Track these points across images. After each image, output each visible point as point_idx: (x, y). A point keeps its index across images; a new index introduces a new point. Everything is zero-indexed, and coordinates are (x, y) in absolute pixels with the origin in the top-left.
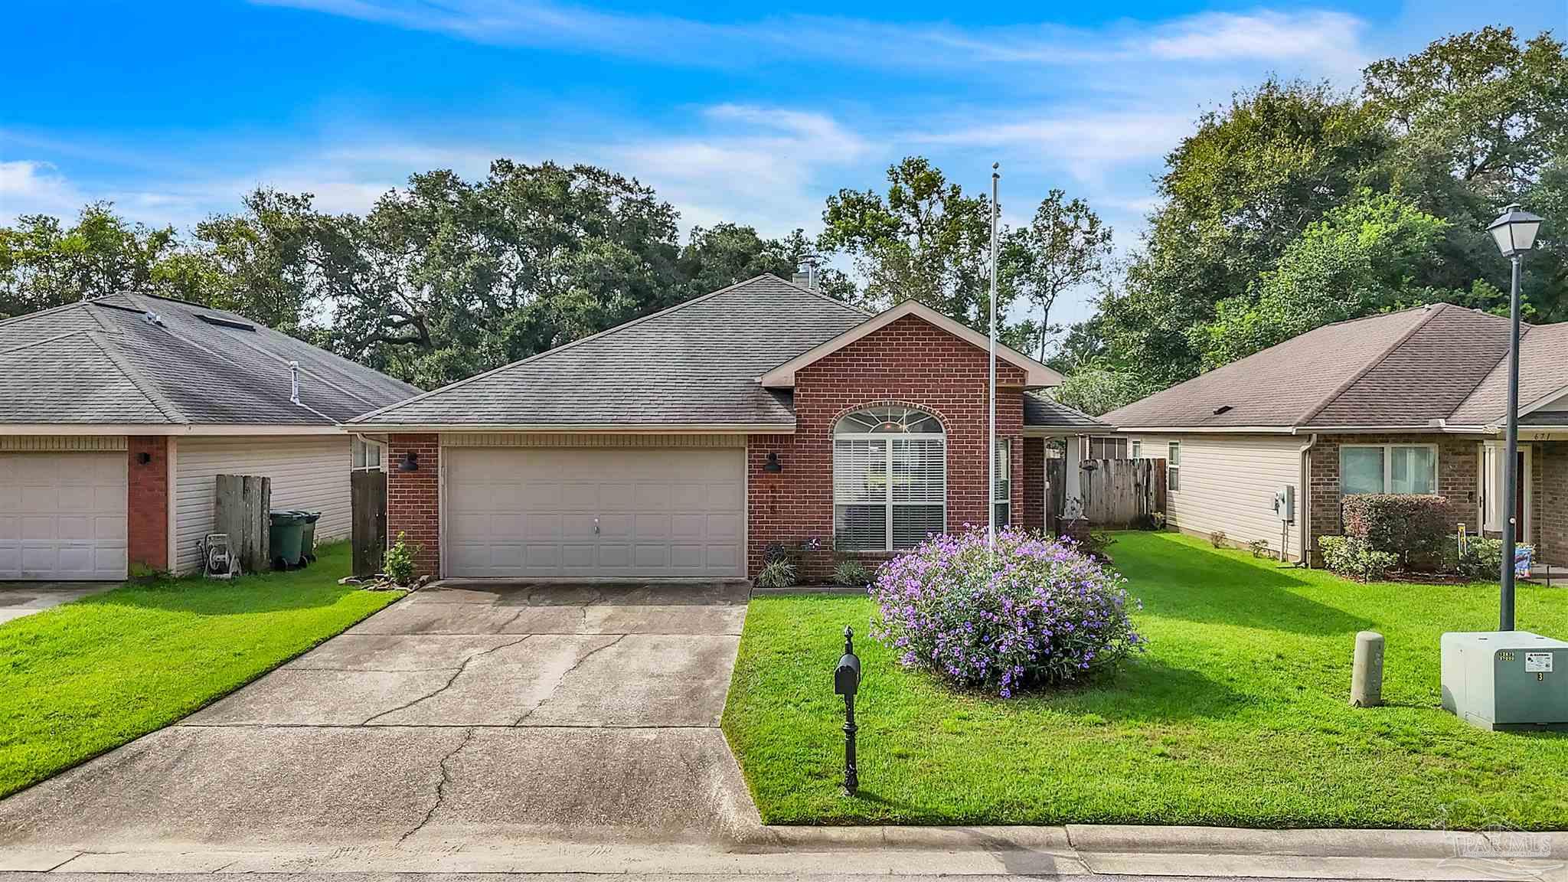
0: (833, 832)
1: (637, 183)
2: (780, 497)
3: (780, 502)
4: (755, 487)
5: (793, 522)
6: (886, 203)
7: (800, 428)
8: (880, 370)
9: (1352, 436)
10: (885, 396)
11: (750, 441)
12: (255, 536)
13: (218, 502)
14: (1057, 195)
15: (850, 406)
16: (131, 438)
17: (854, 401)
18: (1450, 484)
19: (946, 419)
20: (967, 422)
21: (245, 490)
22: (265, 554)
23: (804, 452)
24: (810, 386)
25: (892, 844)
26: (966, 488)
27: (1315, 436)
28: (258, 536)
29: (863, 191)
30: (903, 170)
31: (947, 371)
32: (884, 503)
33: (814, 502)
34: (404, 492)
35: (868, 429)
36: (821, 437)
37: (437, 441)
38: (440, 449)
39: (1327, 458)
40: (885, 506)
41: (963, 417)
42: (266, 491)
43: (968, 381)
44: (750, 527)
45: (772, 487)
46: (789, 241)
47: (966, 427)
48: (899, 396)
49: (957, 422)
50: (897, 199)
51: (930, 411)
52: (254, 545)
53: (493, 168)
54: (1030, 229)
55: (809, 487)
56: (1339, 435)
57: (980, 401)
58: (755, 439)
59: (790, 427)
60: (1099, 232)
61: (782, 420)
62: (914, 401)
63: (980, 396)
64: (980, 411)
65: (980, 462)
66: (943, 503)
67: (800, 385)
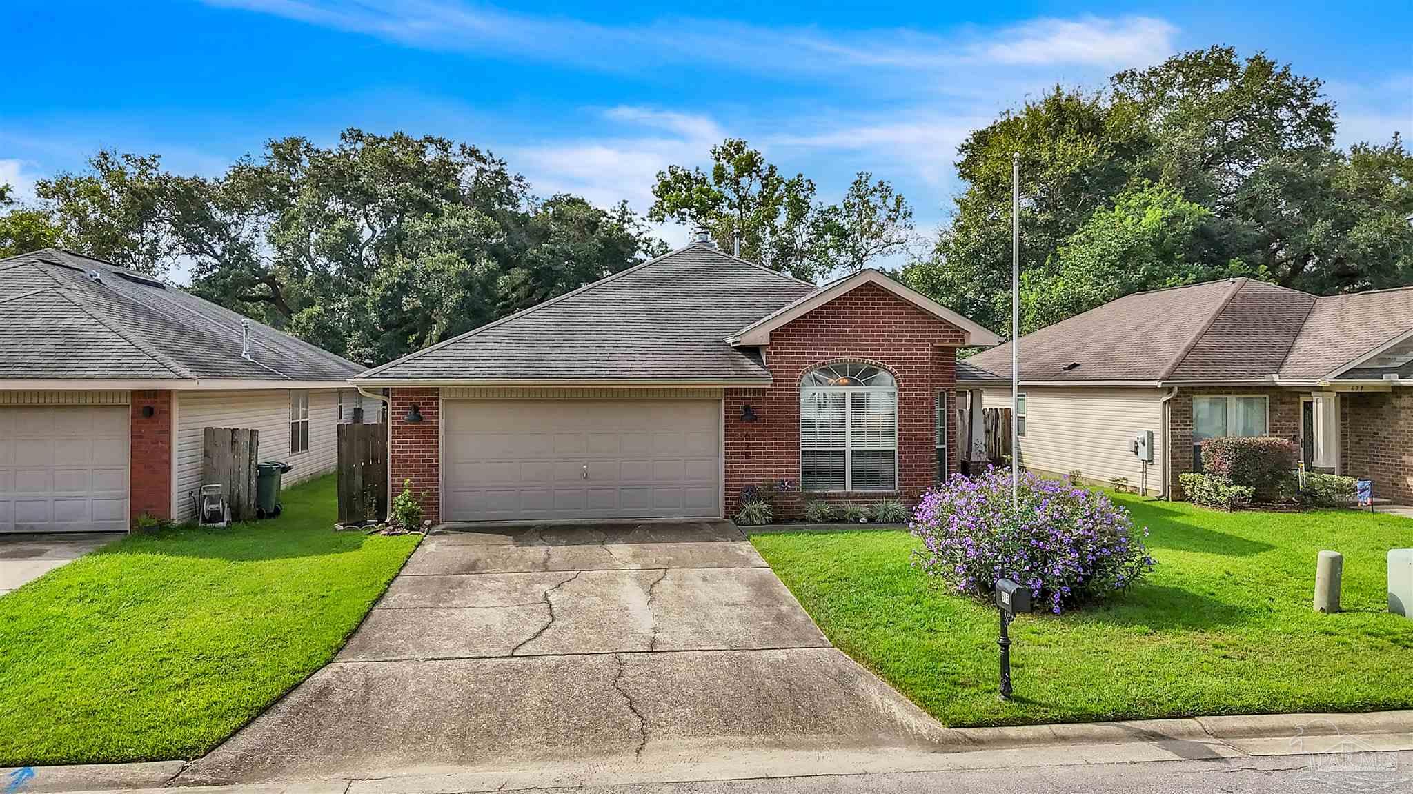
0: (1011, 732)
1: (491, 155)
2: (753, 444)
3: (754, 449)
4: (731, 435)
5: (765, 467)
7: (773, 382)
8: (841, 331)
9: (1203, 388)
10: (845, 354)
11: (726, 394)
12: (243, 487)
13: (206, 454)
14: (864, 176)
15: (814, 362)
16: (135, 393)
17: (818, 358)
18: (1279, 428)
20: (917, 376)
21: (233, 442)
22: (252, 503)
23: (775, 403)
24: (780, 344)
25: (1064, 739)
26: (914, 435)
27: (1176, 388)
28: (245, 486)
29: (689, 168)
30: (725, 150)
31: (898, 331)
32: (843, 449)
33: (783, 449)
34: (407, 442)
35: (828, 383)
36: (790, 390)
37: (438, 395)
38: (440, 402)
39: (1183, 407)
41: (912, 372)
42: (254, 443)
43: (917, 341)
44: (726, 471)
45: (746, 435)
46: (615, 211)
47: (916, 381)
48: (857, 353)
49: (907, 377)
50: (720, 175)
51: (884, 367)
52: (242, 495)
53: (343, 136)
54: (840, 206)
55: (778, 435)
56: (1193, 388)
57: (927, 358)
58: (731, 392)
61: (757, 375)
62: (870, 358)
63: (927, 354)
64: (927, 367)
65: (927, 412)
66: (895, 448)
67: (772, 344)
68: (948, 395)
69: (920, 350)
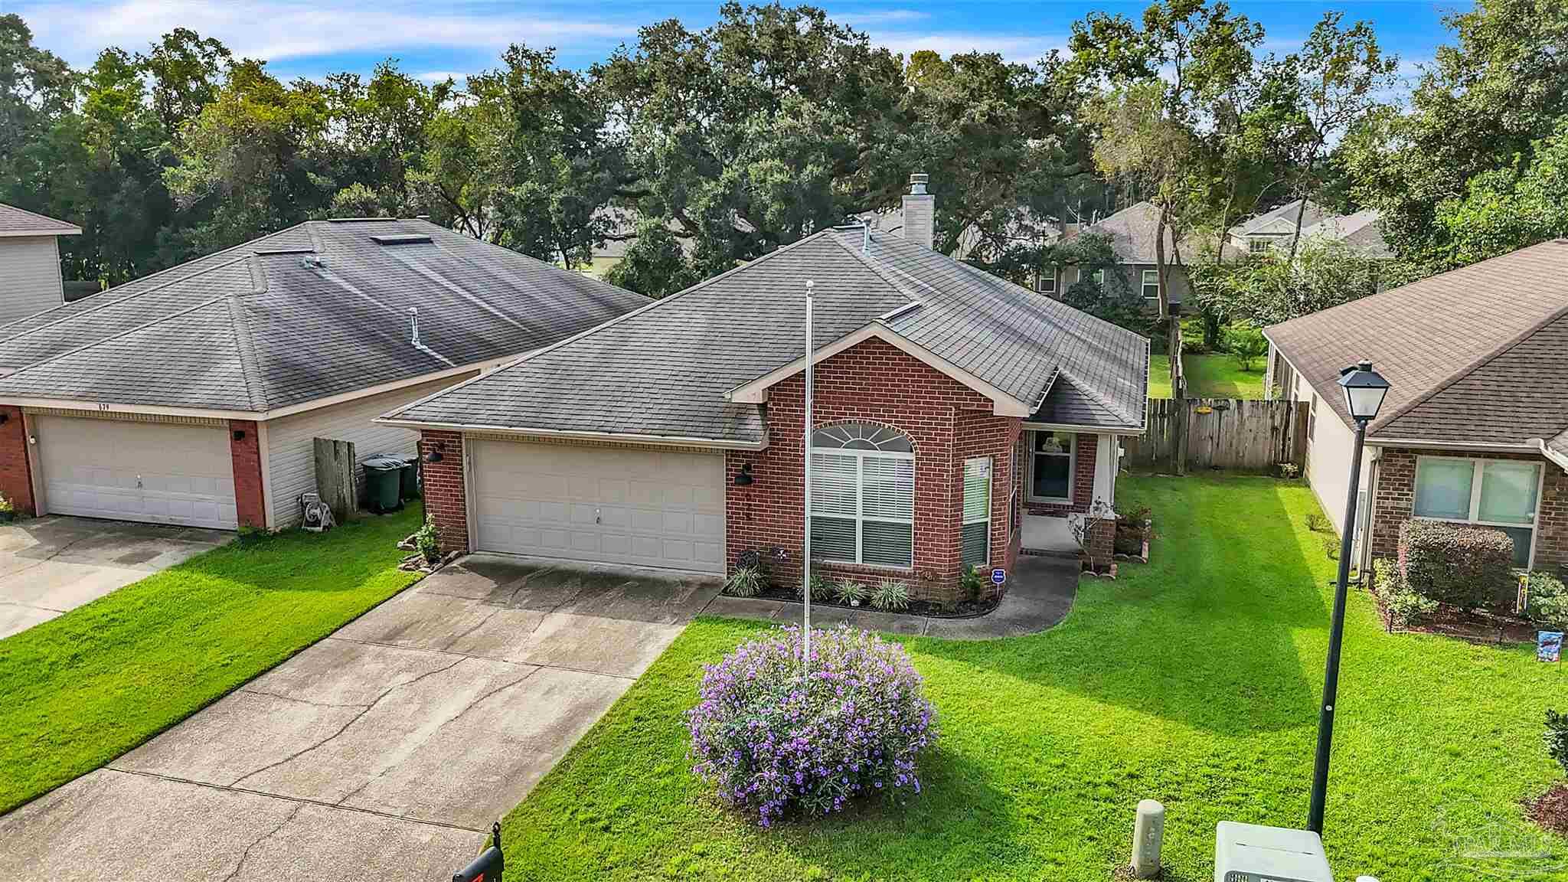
2: (755, 505)
3: (755, 510)
4: (733, 494)
5: (767, 530)
7: (773, 440)
9: (1434, 450)
10: (854, 414)
11: (727, 456)
12: (346, 491)
13: (317, 460)
15: (820, 422)
17: (824, 418)
19: (915, 441)
20: (936, 445)
23: (778, 464)
24: (782, 400)
26: (932, 510)
31: (917, 392)
32: (853, 517)
33: (787, 513)
35: (838, 445)
36: (794, 450)
37: (460, 434)
39: (1400, 470)
40: (855, 521)
41: (932, 439)
42: (351, 450)
43: (938, 404)
44: (728, 531)
45: (747, 495)
47: (934, 450)
48: (868, 415)
49: (926, 444)
51: (898, 431)
52: (346, 499)
55: (781, 497)
57: (950, 424)
58: (732, 454)
59: (762, 445)
62: (882, 421)
63: (949, 419)
64: (949, 435)
65: (947, 486)
66: (912, 522)
67: (773, 399)
68: (994, 460)
69: (941, 414)
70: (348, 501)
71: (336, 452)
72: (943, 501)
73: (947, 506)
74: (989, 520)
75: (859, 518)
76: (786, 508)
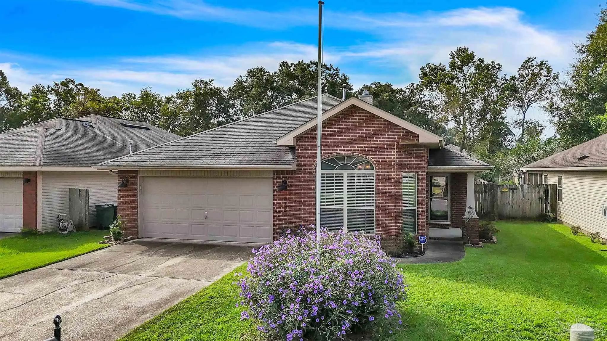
2: (289, 203)
3: (289, 206)
4: (277, 198)
5: (295, 216)
6: (448, 68)
7: (298, 167)
8: (340, 136)
10: (342, 150)
11: (274, 174)
13: (70, 200)
14: (531, 59)
15: (324, 155)
16: (25, 173)
17: (326, 153)
19: (375, 162)
20: (386, 164)
22: (87, 222)
23: (301, 180)
24: (303, 145)
26: (386, 200)
28: (84, 215)
29: (437, 64)
30: (457, 53)
31: (376, 136)
32: (342, 208)
33: (306, 206)
35: (333, 168)
36: (310, 172)
37: (137, 174)
38: (138, 177)
40: (343, 209)
41: (384, 161)
42: (87, 196)
43: (387, 141)
44: (274, 218)
45: (285, 198)
46: (408, 88)
47: (386, 167)
49: (381, 164)
50: (453, 66)
51: (366, 158)
53: (281, 65)
54: (517, 76)
55: (303, 198)
57: (394, 152)
58: (277, 173)
59: (293, 167)
60: (552, 75)
61: (290, 163)
63: (394, 149)
64: (394, 158)
65: (394, 186)
66: (374, 208)
67: (299, 145)
68: (418, 175)
69: (389, 146)
70: (84, 220)
71: (80, 195)
72: (392, 195)
73: (393, 198)
74: (416, 208)
75: (345, 208)
76: (305, 204)
